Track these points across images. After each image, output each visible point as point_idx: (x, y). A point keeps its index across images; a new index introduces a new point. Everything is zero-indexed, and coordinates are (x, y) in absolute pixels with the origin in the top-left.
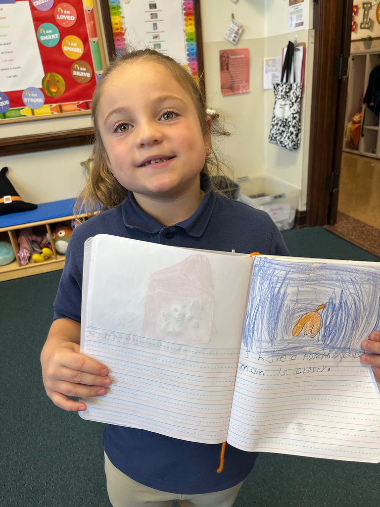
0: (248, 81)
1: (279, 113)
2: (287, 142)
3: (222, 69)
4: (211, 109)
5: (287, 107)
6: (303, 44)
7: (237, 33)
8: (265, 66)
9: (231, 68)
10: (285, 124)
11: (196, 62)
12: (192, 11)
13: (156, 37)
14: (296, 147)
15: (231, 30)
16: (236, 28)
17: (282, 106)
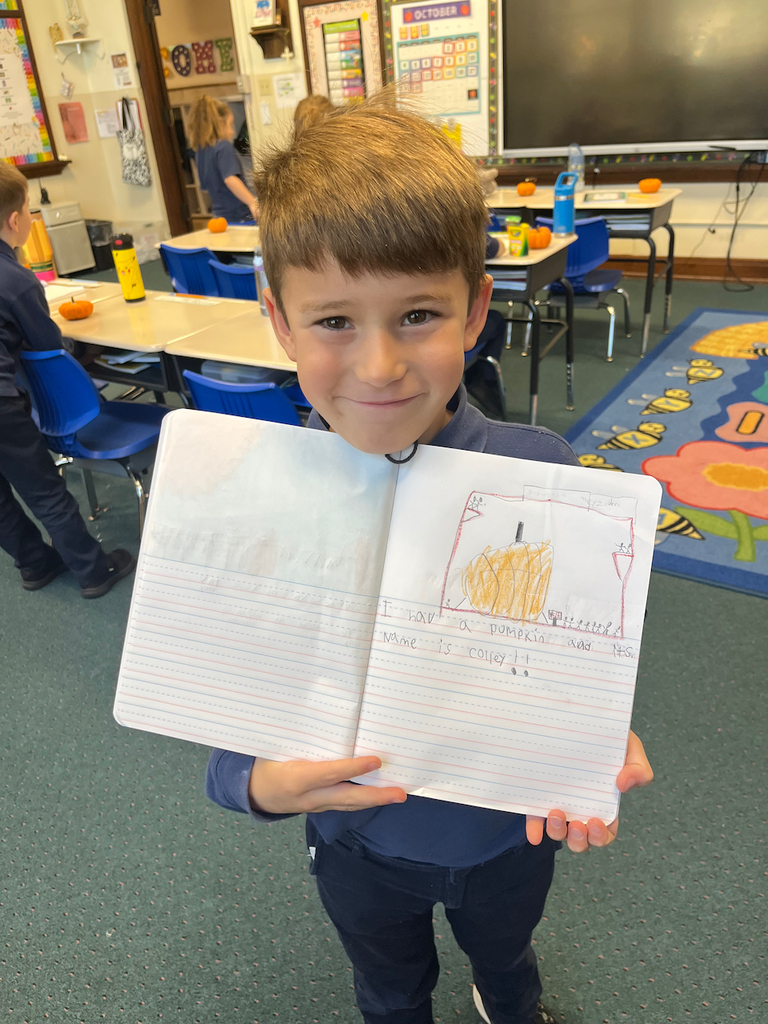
0: (85, 130)
1: (127, 154)
2: (141, 179)
3: (63, 119)
4: (63, 155)
5: (135, 150)
6: (135, 99)
7: (69, 89)
8: (97, 119)
9: (69, 118)
10: (136, 163)
11: (41, 114)
12: (31, 70)
13: (6, 93)
14: (150, 183)
15: (64, 87)
16: (68, 85)
17: (131, 149)
